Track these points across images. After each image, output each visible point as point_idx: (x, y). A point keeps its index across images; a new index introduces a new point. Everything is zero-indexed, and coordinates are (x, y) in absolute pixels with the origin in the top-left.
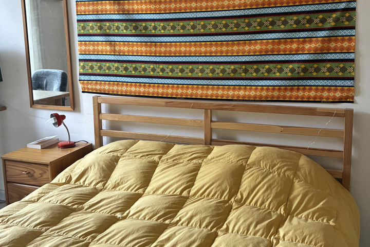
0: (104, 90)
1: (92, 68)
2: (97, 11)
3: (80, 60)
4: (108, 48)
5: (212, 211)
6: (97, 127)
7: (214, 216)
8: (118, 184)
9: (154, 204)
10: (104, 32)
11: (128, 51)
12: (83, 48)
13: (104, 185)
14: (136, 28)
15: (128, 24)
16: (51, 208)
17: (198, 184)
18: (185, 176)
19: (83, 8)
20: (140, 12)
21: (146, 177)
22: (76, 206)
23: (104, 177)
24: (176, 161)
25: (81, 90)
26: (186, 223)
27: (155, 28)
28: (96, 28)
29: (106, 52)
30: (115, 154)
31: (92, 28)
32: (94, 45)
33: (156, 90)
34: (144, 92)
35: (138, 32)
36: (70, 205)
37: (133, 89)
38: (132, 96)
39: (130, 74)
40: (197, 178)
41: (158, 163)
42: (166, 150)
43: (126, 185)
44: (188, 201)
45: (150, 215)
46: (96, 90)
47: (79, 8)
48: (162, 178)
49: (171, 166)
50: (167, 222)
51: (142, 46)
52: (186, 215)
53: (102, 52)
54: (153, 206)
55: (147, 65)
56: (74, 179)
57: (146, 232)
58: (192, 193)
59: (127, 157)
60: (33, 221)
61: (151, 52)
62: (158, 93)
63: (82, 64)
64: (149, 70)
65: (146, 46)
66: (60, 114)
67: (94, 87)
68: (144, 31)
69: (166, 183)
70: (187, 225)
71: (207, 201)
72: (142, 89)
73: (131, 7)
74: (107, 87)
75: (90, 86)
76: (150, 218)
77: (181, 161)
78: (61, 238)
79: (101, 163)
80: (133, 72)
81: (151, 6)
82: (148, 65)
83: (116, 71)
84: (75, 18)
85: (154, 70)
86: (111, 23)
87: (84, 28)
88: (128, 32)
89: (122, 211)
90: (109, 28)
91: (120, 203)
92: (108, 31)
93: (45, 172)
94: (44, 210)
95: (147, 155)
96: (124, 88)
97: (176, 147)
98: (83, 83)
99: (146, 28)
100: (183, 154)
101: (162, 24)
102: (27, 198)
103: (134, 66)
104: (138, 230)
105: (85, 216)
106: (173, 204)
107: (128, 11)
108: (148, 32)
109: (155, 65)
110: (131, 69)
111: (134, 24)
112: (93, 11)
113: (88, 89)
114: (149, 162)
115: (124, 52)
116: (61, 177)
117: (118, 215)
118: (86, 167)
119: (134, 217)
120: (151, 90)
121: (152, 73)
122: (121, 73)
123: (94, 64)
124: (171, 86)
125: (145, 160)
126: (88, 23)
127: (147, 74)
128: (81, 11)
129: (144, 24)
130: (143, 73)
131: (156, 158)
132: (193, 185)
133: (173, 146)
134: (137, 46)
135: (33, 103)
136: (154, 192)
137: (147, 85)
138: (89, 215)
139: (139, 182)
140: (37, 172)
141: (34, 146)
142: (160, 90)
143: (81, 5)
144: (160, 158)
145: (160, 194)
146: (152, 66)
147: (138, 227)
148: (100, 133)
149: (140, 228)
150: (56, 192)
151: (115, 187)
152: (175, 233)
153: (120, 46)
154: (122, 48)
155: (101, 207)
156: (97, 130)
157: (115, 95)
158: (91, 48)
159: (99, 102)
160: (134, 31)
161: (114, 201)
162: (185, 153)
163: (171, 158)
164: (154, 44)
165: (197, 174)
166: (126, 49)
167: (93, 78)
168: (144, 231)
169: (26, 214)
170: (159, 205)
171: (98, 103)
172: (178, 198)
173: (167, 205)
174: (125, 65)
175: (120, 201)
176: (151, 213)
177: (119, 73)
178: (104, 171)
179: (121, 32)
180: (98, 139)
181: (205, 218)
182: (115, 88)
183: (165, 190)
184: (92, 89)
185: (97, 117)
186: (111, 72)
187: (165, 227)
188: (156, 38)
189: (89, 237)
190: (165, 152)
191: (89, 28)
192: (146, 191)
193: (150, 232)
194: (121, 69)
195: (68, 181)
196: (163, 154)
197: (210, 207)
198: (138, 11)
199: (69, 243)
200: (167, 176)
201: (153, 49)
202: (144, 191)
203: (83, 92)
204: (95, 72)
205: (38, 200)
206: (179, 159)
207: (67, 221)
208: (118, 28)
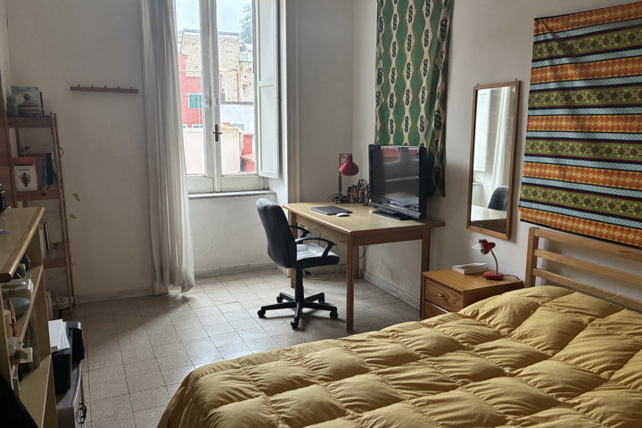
0: (546, 221)
1: (535, 194)
2: (551, 128)
3: (523, 184)
4: (557, 172)
5: (628, 408)
6: (530, 263)
7: (626, 415)
8: (526, 335)
9: (554, 373)
10: (555, 154)
11: (582, 179)
12: (529, 170)
13: (510, 332)
14: (595, 150)
15: (586, 144)
16: (439, 338)
17: (627, 369)
18: (614, 353)
19: (535, 123)
20: (604, 131)
21: (563, 338)
22: (466, 344)
23: (513, 323)
24: (611, 331)
25: (519, 218)
26: (584, 410)
27: (621, 152)
28: (546, 147)
29: (554, 177)
30: (536, 300)
31: (542, 147)
32: (541, 168)
33: (611, 232)
34: (595, 232)
35: (597, 156)
36: (460, 341)
37: (581, 226)
38: (578, 234)
39: (579, 207)
40: (631, 360)
41: (586, 326)
42: (605, 313)
43: (535, 340)
44: (604, 385)
45: (543, 384)
46: (536, 220)
47: (530, 123)
48: (581, 346)
49: (600, 335)
50: (561, 399)
51: (599, 173)
52: (589, 400)
53: (549, 176)
54: (551, 374)
55: (603, 199)
56: (480, 315)
57: (524, 400)
58: (613, 377)
59: (548, 308)
60: (417, 345)
61: (611, 182)
62: (613, 236)
63: (524, 188)
64: (605, 205)
65: (606, 174)
66: (489, 241)
67: (534, 216)
68: (605, 155)
69: (584, 354)
70: (585, 413)
71: (628, 394)
72: (593, 229)
73: (593, 124)
74: (549, 219)
75: (529, 215)
76: (542, 387)
77: (619, 332)
78: (432, 370)
79: (515, 306)
80: (584, 205)
81: (620, 123)
82: (606, 198)
83: (562, 201)
84: (525, 134)
85: (612, 206)
86: (564, 142)
87: (532, 147)
88: (585, 155)
89: (514, 367)
90: (562, 148)
91: (515, 358)
92: (560, 152)
93: (458, 300)
94: (431, 338)
95: (575, 312)
96: (570, 224)
97: (624, 312)
98: (522, 210)
99: (609, 151)
100: (627, 324)
101: (632, 147)
102: (426, 321)
103: (586, 197)
104: (515, 394)
105: (468, 358)
106: (579, 381)
107: (589, 128)
108: (611, 156)
109: (614, 200)
110: (581, 201)
111: (593, 145)
112: (546, 127)
113: (528, 218)
114: (573, 322)
115: (576, 179)
116: (468, 310)
117: (507, 370)
118: (497, 305)
119: (524, 378)
120: (605, 231)
121: (609, 209)
122: (568, 205)
123: (538, 189)
124: (633, 230)
125: (569, 318)
126: (538, 141)
127: (602, 209)
128: (533, 127)
129: (607, 146)
130: (597, 207)
131: (585, 319)
132: (621, 367)
133: (620, 310)
134: (594, 173)
135: (470, 224)
136: (565, 360)
137: (600, 223)
138: (474, 358)
139: (551, 342)
140: (452, 298)
141: (458, 270)
142: (617, 234)
143: (534, 120)
144: (591, 320)
145: (571, 364)
146: (610, 201)
147: (517, 391)
148: (532, 272)
149: (519, 393)
150: (454, 323)
151: (521, 338)
152: (559, 415)
153: (572, 170)
154: (574, 174)
155: (492, 354)
156: (530, 267)
157: (557, 229)
158: (537, 170)
159: (536, 235)
160: (591, 154)
161: (510, 353)
162: (629, 324)
163: (606, 325)
164: (616, 172)
165: (633, 355)
166: (579, 175)
167: (534, 205)
168: (522, 397)
169: (414, 336)
170: (560, 376)
171: (535, 237)
172: (591, 376)
173: (570, 380)
174: (574, 195)
175: (516, 355)
176: (545, 381)
177: (567, 204)
178: (515, 315)
179: (575, 154)
180: (529, 278)
181: (612, 413)
182: (559, 221)
183: (580, 362)
184: (532, 218)
185: (531, 252)
186: (556, 202)
187: (554, 404)
188: (621, 164)
189: (460, 380)
190: (603, 316)
191: (538, 147)
192: (557, 355)
193: (529, 402)
194: (569, 199)
195: (474, 316)
196: (598, 317)
197: (627, 402)
198: (601, 128)
199: (436, 378)
200: (589, 345)
201: (615, 178)
202: (554, 354)
203: (522, 220)
204: (538, 199)
205: (435, 325)
206: (618, 329)
207: (450, 356)
208: (572, 149)
